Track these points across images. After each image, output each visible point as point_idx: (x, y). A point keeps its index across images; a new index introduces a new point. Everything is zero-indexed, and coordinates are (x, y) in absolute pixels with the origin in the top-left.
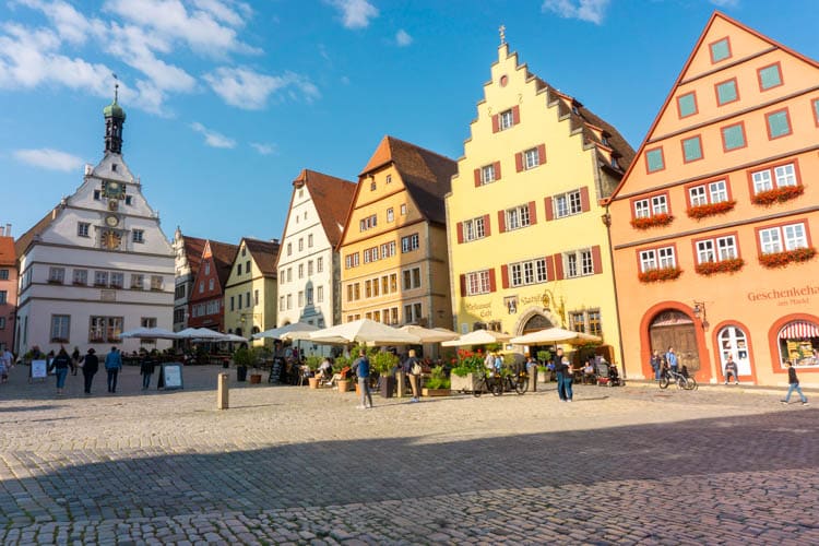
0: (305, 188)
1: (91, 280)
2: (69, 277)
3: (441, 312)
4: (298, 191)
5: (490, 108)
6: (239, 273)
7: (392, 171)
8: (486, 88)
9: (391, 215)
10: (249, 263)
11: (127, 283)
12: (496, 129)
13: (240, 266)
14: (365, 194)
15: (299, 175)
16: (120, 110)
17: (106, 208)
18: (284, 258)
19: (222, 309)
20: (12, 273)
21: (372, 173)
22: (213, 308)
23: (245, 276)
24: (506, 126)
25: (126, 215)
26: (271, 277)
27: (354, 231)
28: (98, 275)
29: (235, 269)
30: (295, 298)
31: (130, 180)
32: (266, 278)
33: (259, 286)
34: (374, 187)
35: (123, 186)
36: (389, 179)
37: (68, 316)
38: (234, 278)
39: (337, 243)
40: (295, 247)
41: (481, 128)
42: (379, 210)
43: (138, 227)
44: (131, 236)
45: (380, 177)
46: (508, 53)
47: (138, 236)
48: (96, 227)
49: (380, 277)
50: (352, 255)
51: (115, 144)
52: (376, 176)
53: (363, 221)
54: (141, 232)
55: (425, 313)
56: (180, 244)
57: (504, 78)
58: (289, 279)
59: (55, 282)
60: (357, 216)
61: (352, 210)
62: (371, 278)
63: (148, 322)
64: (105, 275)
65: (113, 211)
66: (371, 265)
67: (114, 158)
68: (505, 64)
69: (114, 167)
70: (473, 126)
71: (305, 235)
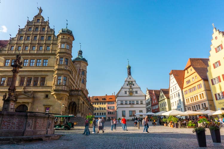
0: (172, 75)
1: (128, 103)
2: (124, 103)
3: (211, 105)
4: (171, 76)
5: (214, 46)
6: (161, 98)
7: (191, 67)
8: (212, 41)
9: (193, 79)
10: (163, 95)
11: (135, 103)
12: (217, 52)
13: (161, 96)
14: (186, 75)
15: (170, 72)
16: (130, 66)
17: (129, 87)
18: (170, 93)
19: (159, 107)
20: (115, 103)
21: (187, 69)
22: (157, 107)
23: (163, 99)
24: (220, 50)
25: (133, 88)
26: (168, 98)
27: (185, 85)
28: (129, 102)
29: (160, 96)
30: (174, 103)
31: (133, 80)
32: (167, 98)
33: (166, 100)
34: (188, 72)
35: (132, 82)
36: (191, 70)
37: (125, 111)
38: (160, 99)
39: (182, 88)
40: (173, 90)
41: (213, 52)
42: (190, 78)
43: (136, 90)
44: (135, 93)
45: (189, 69)
46: (216, 30)
47: (136, 92)
48: (128, 92)
49: (193, 96)
50: (186, 91)
51: (130, 73)
52: (188, 69)
53: (187, 81)
54: (137, 91)
55: (207, 106)
56: (148, 92)
57: (216, 38)
58: (173, 98)
59: (122, 104)
60: (185, 80)
61: (184, 79)
62: (191, 97)
63: (141, 111)
64: (131, 102)
65: (131, 88)
66: (191, 93)
67: (130, 76)
68: (216, 34)
69: (130, 78)
70: (210, 52)
71: (174, 87)
